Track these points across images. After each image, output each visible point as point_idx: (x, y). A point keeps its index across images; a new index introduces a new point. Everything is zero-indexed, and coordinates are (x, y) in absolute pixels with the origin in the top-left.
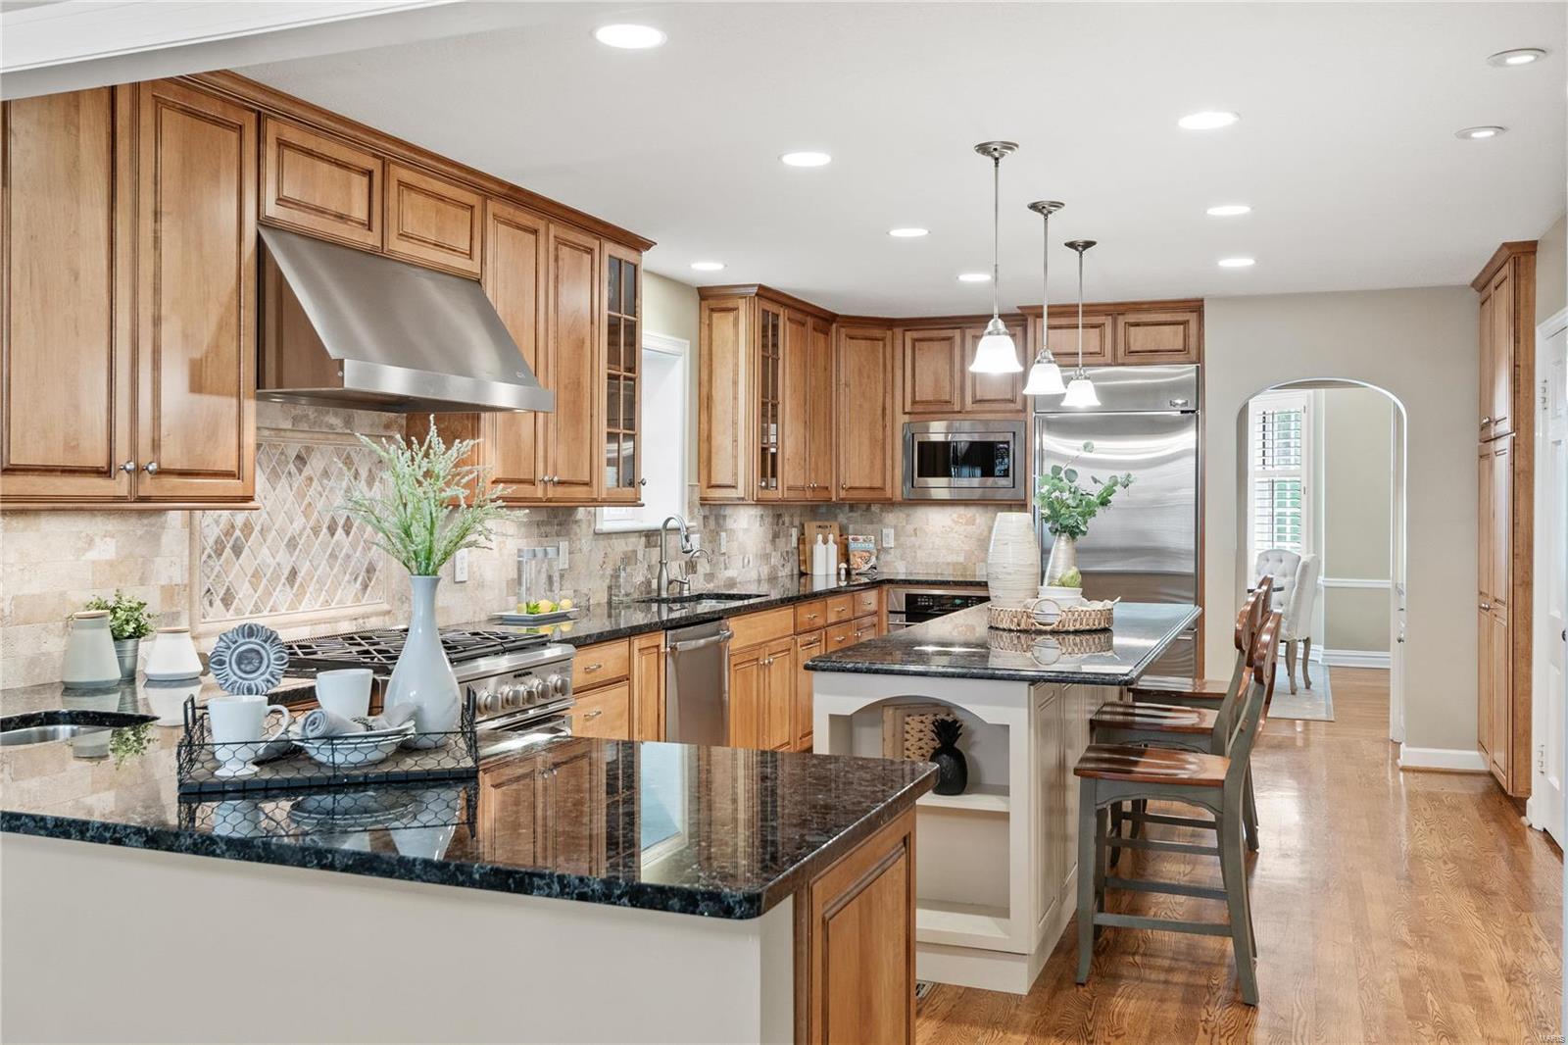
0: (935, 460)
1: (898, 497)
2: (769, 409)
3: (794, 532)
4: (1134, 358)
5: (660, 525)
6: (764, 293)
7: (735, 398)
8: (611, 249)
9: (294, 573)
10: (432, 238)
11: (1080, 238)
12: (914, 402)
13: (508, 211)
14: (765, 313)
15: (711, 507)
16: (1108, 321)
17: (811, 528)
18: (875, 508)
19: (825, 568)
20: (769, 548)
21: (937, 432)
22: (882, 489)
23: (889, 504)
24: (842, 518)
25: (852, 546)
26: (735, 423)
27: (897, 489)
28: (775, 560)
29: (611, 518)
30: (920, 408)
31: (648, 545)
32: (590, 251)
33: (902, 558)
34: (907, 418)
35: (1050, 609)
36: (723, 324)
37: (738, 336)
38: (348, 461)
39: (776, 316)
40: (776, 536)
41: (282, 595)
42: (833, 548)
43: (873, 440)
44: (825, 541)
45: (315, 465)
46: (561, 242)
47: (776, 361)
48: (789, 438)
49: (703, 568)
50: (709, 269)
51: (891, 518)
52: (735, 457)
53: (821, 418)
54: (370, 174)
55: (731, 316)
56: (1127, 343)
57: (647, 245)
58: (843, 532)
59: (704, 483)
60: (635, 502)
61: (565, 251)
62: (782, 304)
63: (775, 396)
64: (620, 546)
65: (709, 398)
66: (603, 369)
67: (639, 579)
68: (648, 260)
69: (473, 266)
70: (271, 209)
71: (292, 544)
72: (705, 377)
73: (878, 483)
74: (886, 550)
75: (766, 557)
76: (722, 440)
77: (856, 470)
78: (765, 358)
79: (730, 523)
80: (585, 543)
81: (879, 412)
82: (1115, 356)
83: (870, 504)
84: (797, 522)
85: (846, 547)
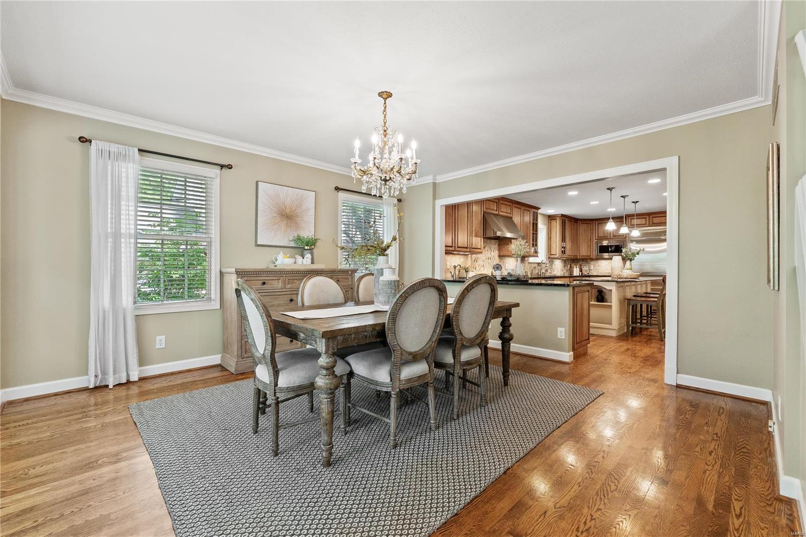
0: (603, 249)
1: (594, 258)
2: (563, 239)
3: (569, 266)
4: (653, 225)
5: (541, 262)
6: (563, 216)
7: (556, 237)
8: (533, 210)
9: (483, 265)
10: (505, 211)
11: (635, 201)
12: (598, 237)
13: (516, 205)
14: (563, 219)
15: (551, 258)
16: (648, 217)
17: (573, 265)
18: (589, 261)
19: (576, 272)
20: (563, 268)
21: (605, 243)
22: (590, 256)
23: (592, 259)
24: (580, 263)
25: (583, 269)
26: (556, 242)
27: (594, 255)
28: (565, 271)
29: (531, 260)
30: (599, 238)
31: (538, 266)
32: (529, 211)
33: (595, 271)
34: (596, 241)
35: (624, 274)
36: (554, 223)
37: (557, 226)
38: (490, 248)
39: (565, 220)
40: (565, 266)
41: (482, 269)
42: (578, 269)
43: (588, 246)
44: (576, 268)
45: (486, 248)
46: (524, 210)
47: (565, 229)
48: (568, 245)
49: (549, 271)
50: (551, 212)
51: (592, 263)
52: (556, 249)
53: (575, 241)
54: (497, 202)
55: (555, 221)
56: (652, 222)
57: (539, 209)
58: (581, 265)
59: (549, 254)
60: (537, 256)
61: (525, 211)
62: (567, 218)
63: (565, 236)
64: (533, 265)
65: (551, 237)
66: (531, 232)
67: (536, 272)
68: (539, 211)
69: (511, 215)
70: (485, 210)
71: (483, 261)
72: (549, 233)
73: (589, 255)
74: (591, 270)
75: (563, 270)
76: (553, 245)
77: (584, 252)
78: (563, 229)
79: (554, 263)
80: (527, 264)
81: (589, 239)
82: (649, 223)
83: (587, 260)
84: (570, 263)
85: (581, 269)
